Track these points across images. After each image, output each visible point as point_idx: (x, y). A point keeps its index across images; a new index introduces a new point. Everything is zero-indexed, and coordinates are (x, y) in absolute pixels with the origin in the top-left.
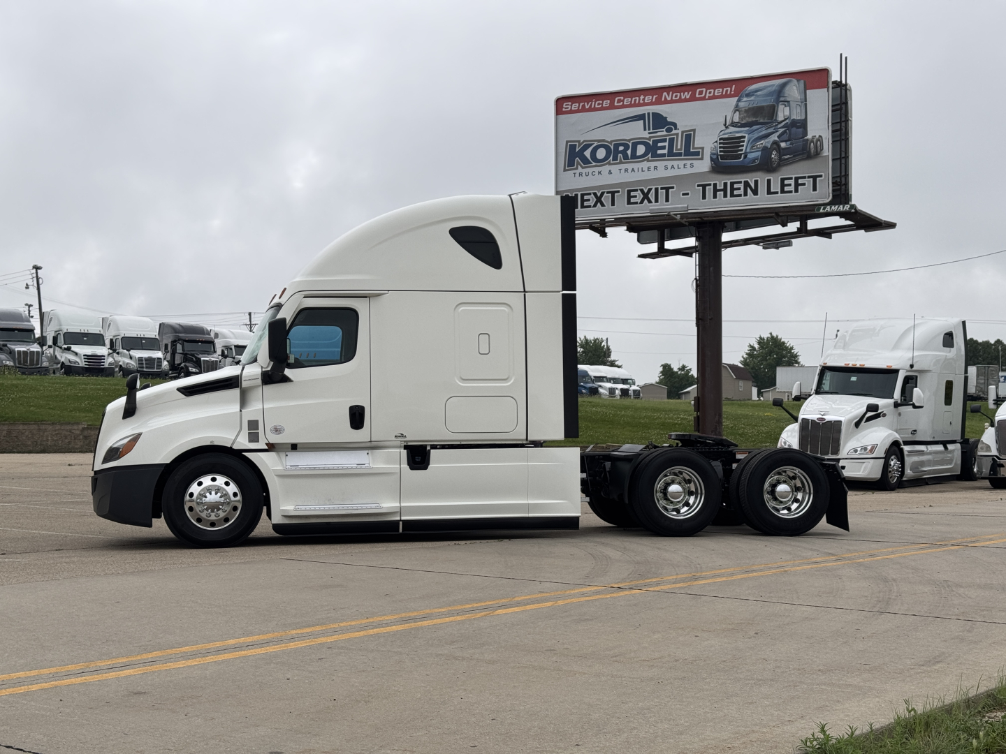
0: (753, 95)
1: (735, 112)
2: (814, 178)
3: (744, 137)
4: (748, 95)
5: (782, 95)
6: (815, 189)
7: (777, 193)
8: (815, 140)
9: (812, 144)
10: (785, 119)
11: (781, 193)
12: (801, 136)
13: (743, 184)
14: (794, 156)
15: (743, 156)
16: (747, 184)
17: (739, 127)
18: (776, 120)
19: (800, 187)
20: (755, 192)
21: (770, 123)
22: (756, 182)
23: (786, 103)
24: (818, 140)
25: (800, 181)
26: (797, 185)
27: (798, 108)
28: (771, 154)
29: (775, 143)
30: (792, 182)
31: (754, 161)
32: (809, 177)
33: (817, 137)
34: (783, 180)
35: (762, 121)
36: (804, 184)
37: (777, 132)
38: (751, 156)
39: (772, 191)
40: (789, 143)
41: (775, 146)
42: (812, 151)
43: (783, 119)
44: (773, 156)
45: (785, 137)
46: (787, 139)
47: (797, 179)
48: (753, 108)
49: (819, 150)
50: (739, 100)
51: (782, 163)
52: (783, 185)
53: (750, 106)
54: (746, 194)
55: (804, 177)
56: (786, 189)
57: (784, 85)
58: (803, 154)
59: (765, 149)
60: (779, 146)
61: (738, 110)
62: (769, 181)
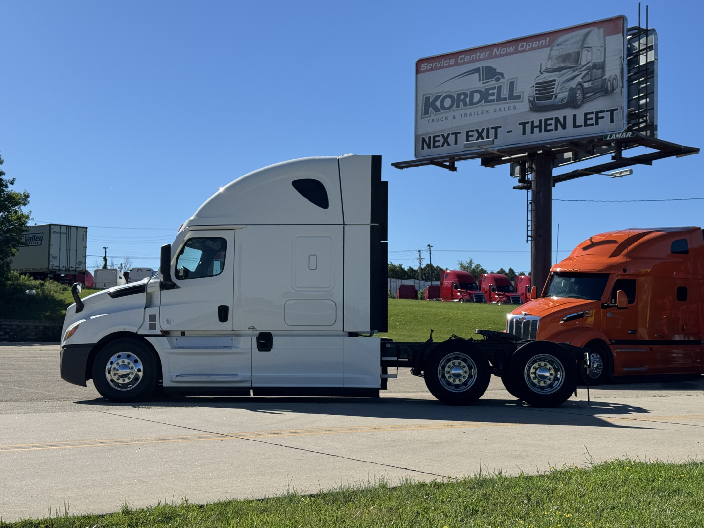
0: (562, 45)
1: (548, 60)
2: (612, 111)
3: (555, 80)
4: (558, 45)
5: (586, 42)
6: (612, 121)
7: (581, 126)
8: (611, 79)
9: (609, 83)
10: (588, 63)
11: (585, 126)
12: (600, 76)
13: (554, 120)
14: (595, 94)
15: (554, 96)
16: (557, 120)
17: (551, 72)
18: (580, 64)
19: (599, 120)
20: (564, 127)
21: (576, 67)
22: (565, 118)
23: (589, 49)
24: (614, 79)
25: (600, 115)
26: (597, 118)
27: (599, 52)
28: (576, 93)
29: (580, 84)
30: (593, 116)
31: (563, 100)
32: (607, 111)
33: (613, 76)
34: (586, 115)
35: (569, 66)
36: (603, 117)
37: (581, 74)
38: (560, 96)
39: (577, 124)
40: (590, 83)
41: (579, 86)
42: (609, 89)
43: (586, 63)
44: (578, 95)
45: (588, 78)
46: (588, 79)
47: (597, 113)
48: (563, 55)
49: (615, 87)
50: (551, 50)
51: (585, 100)
52: (586, 119)
53: (560, 54)
54: (556, 129)
55: (603, 112)
56: (589, 122)
57: (587, 34)
58: (601, 92)
59: (571, 89)
60: (582, 86)
61: (550, 58)
62: (575, 116)
